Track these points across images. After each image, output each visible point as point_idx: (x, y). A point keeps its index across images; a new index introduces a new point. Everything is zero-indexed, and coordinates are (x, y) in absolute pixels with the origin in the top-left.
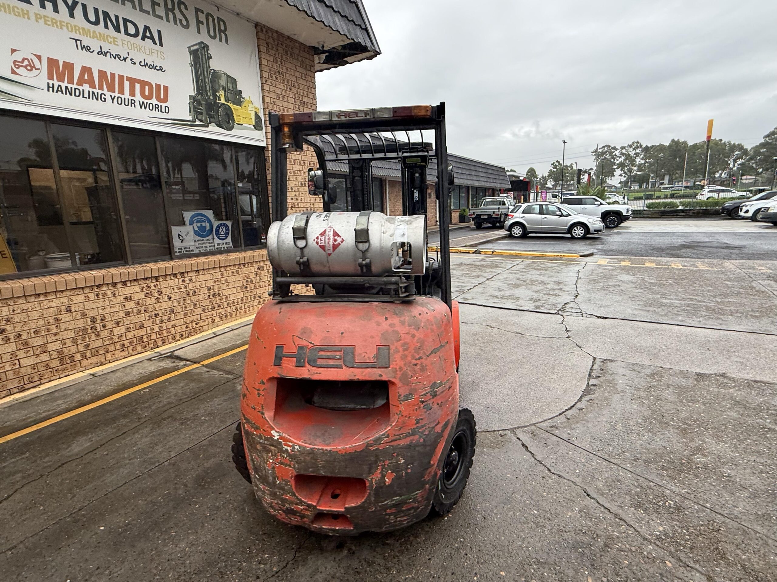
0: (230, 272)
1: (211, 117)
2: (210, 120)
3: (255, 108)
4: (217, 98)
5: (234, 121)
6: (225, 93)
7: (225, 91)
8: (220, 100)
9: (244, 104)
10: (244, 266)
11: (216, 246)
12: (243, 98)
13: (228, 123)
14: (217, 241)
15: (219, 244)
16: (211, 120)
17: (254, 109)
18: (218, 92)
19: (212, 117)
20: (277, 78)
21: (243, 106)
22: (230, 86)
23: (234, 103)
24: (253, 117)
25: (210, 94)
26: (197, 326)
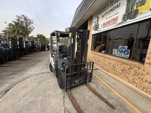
5: (138, 14)
7: (137, 4)
11: (122, 56)
14: (123, 55)
15: (124, 56)
16: (128, 18)
18: (134, 7)
25: (130, 10)
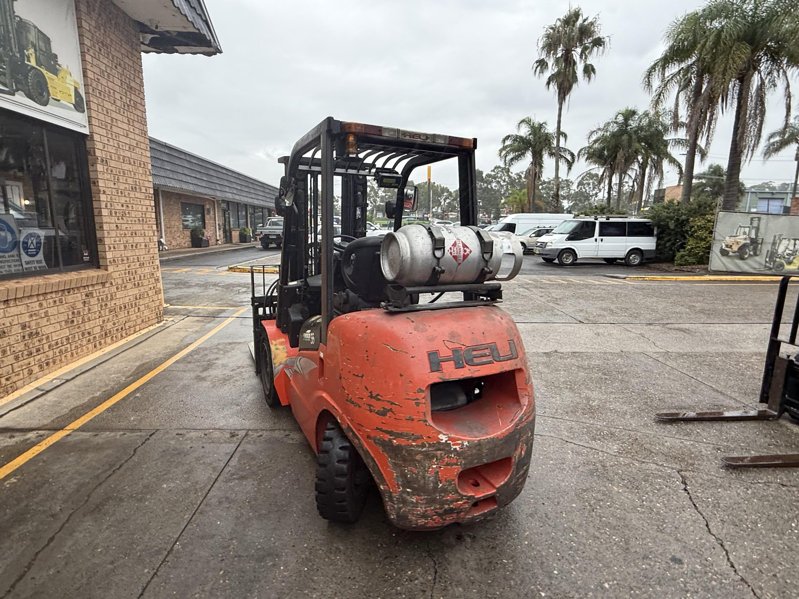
0: (51, 301)
1: (17, 82)
2: (16, 86)
3: (75, 82)
4: (26, 59)
5: (49, 94)
6: (36, 53)
7: (36, 50)
8: (29, 61)
9: (61, 74)
10: (69, 292)
11: (25, 266)
12: (59, 65)
13: (41, 94)
14: (25, 258)
15: (27, 263)
16: (19, 86)
17: (73, 83)
18: (27, 50)
19: (19, 83)
20: (100, 50)
21: (60, 76)
22: (42, 44)
23: (47, 69)
24: (73, 94)
25: (15, 50)
26: (9, 382)
